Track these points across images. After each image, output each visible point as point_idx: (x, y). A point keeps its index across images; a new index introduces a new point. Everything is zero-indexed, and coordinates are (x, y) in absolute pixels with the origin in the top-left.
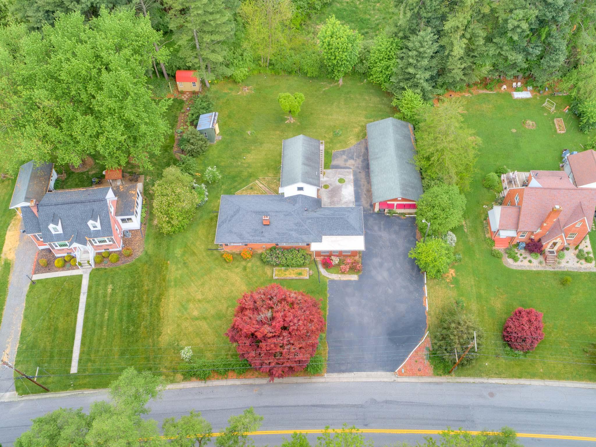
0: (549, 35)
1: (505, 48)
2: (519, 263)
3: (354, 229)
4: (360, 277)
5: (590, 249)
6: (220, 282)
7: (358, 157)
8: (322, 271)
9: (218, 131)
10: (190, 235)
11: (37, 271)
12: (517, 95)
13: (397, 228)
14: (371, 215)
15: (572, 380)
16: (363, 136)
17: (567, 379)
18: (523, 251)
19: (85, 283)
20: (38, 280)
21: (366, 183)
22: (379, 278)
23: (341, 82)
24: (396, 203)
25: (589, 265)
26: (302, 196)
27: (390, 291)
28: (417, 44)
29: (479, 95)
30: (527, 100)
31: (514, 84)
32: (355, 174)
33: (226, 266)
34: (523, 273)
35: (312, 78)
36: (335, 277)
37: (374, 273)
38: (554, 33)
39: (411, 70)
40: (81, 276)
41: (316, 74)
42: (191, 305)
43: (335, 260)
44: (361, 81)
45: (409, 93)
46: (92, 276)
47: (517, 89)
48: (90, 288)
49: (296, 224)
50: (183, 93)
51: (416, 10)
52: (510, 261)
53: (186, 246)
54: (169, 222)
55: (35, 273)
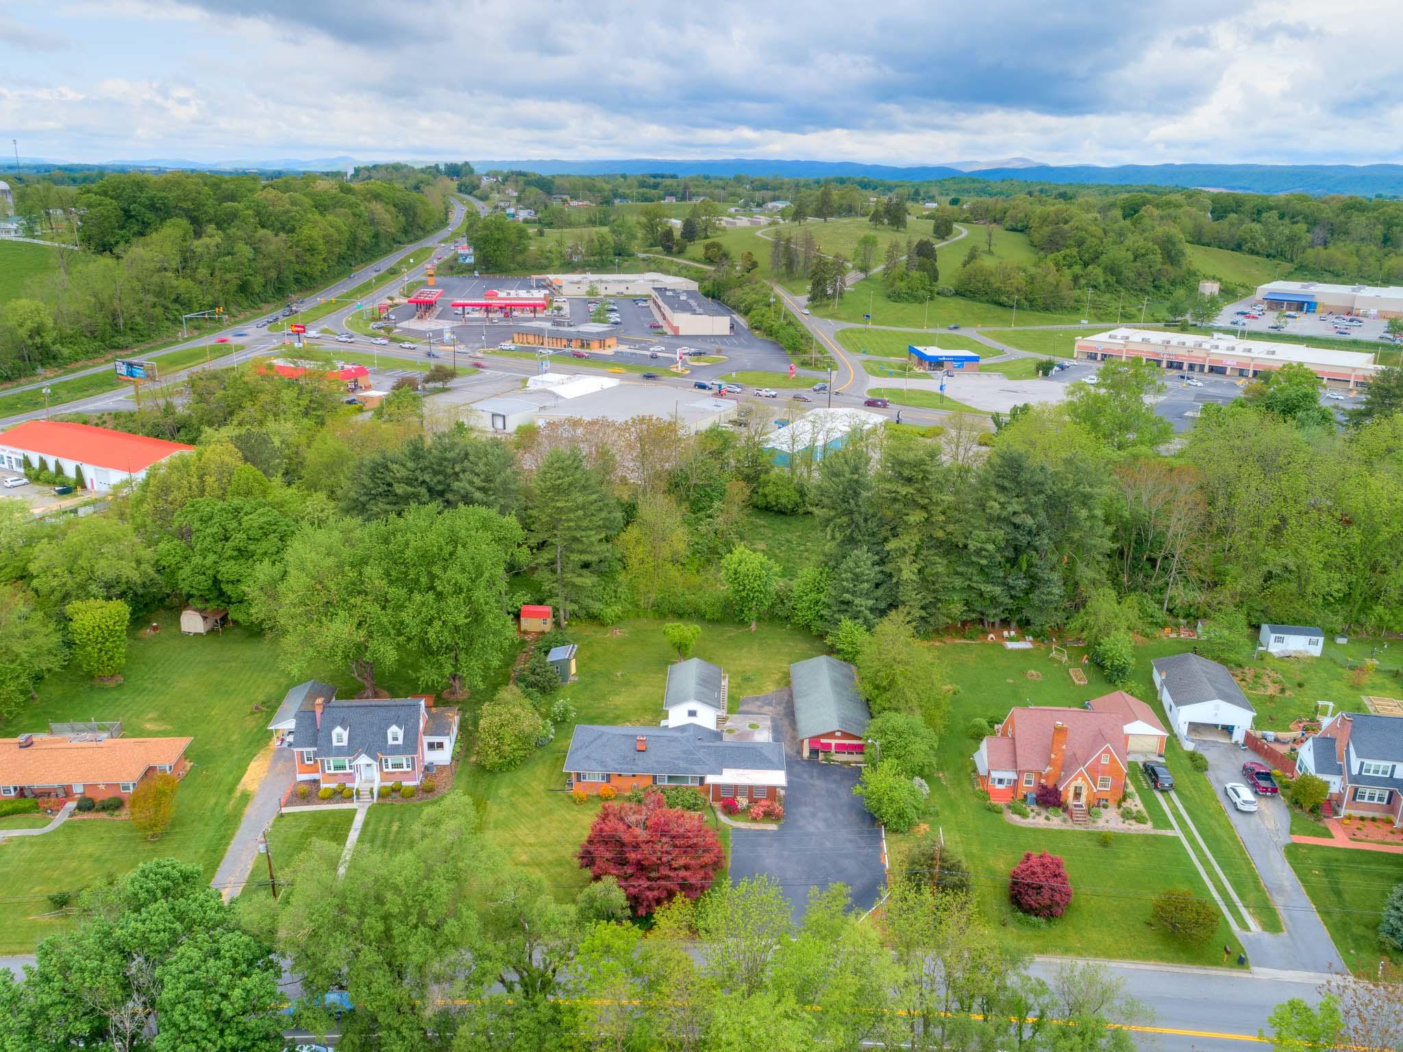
0: (1030, 565)
1: (975, 578)
2: (1030, 820)
3: (770, 762)
4: (781, 827)
5: (1141, 807)
6: (565, 825)
7: (779, 704)
8: (723, 819)
9: (573, 670)
10: (523, 775)
11: (288, 803)
12: (1010, 645)
13: (838, 778)
14: (797, 762)
15: (1132, 958)
16: (786, 681)
17: (1123, 957)
18: (1035, 807)
19: (359, 819)
20: (289, 814)
21: (790, 730)
22: (811, 829)
23: (753, 626)
24: (833, 742)
25: (1142, 826)
26: (695, 726)
27: (828, 844)
28: (852, 564)
29: (956, 645)
30: (1027, 650)
31: (1006, 633)
32: (773, 720)
33: (576, 808)
34: (1035, 831)
35: (712, 621)
36: (742, 825)
37: (802, 823)
38: (1035, 561)
39: (847, 596)
40: (355, 810)
41: (718, 615)
42: (517, 849)
43: (743, 802)
44: (782, 626)
45: (847, 623)
46: (371, 811)
47: (1011, 639)
48: (366, 824)
49: (684, 752)
50: (525, 633)
51: (848, 532)
52: (1016, 817)
53: (516, 785)
54: (497, 747)
55: (286, 806)
